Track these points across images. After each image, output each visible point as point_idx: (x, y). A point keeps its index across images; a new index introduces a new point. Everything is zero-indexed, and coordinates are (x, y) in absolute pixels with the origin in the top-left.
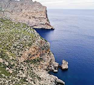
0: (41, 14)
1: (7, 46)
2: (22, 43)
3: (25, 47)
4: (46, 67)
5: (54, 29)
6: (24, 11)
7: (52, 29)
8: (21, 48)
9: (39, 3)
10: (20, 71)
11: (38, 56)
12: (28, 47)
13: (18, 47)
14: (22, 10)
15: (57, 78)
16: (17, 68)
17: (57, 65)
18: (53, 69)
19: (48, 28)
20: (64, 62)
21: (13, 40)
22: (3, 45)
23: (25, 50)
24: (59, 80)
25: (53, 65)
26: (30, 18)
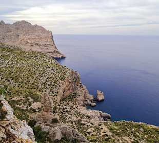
0: (46, 41)
1: (33, 84)
2: (51, 78)
3: (58, 82)
4: (82, 103)
5: (65, 58)
6: (21, 37)
7: (63, 58)
8: (53, 84)
9: (41, 27)
10: (67, 114)
11: (71, 91)
12: (61, 82)
13: (49, 83)
14: (18, 36)
15: (102, 112)
16: (61, 110)
17: (91, 97)
18: (90, 103)
19: (59, 57)
20: (99, 92)
21: (37, 76)
22: (26, 83)
23: (60, 86)
24: (104, 113)
25: (88, 99)
26: (32, 46)
